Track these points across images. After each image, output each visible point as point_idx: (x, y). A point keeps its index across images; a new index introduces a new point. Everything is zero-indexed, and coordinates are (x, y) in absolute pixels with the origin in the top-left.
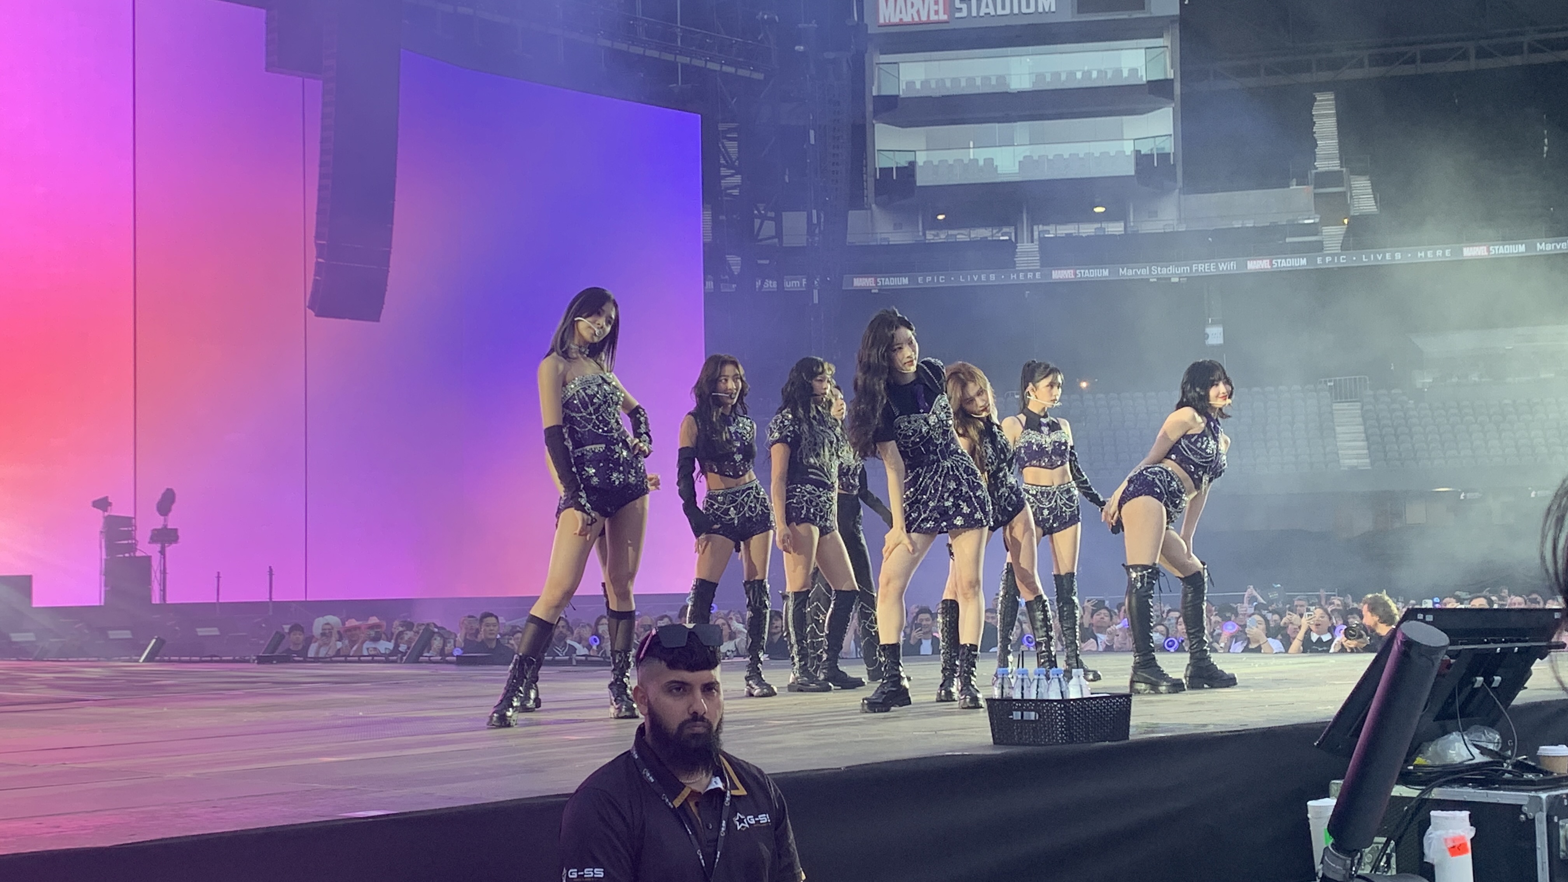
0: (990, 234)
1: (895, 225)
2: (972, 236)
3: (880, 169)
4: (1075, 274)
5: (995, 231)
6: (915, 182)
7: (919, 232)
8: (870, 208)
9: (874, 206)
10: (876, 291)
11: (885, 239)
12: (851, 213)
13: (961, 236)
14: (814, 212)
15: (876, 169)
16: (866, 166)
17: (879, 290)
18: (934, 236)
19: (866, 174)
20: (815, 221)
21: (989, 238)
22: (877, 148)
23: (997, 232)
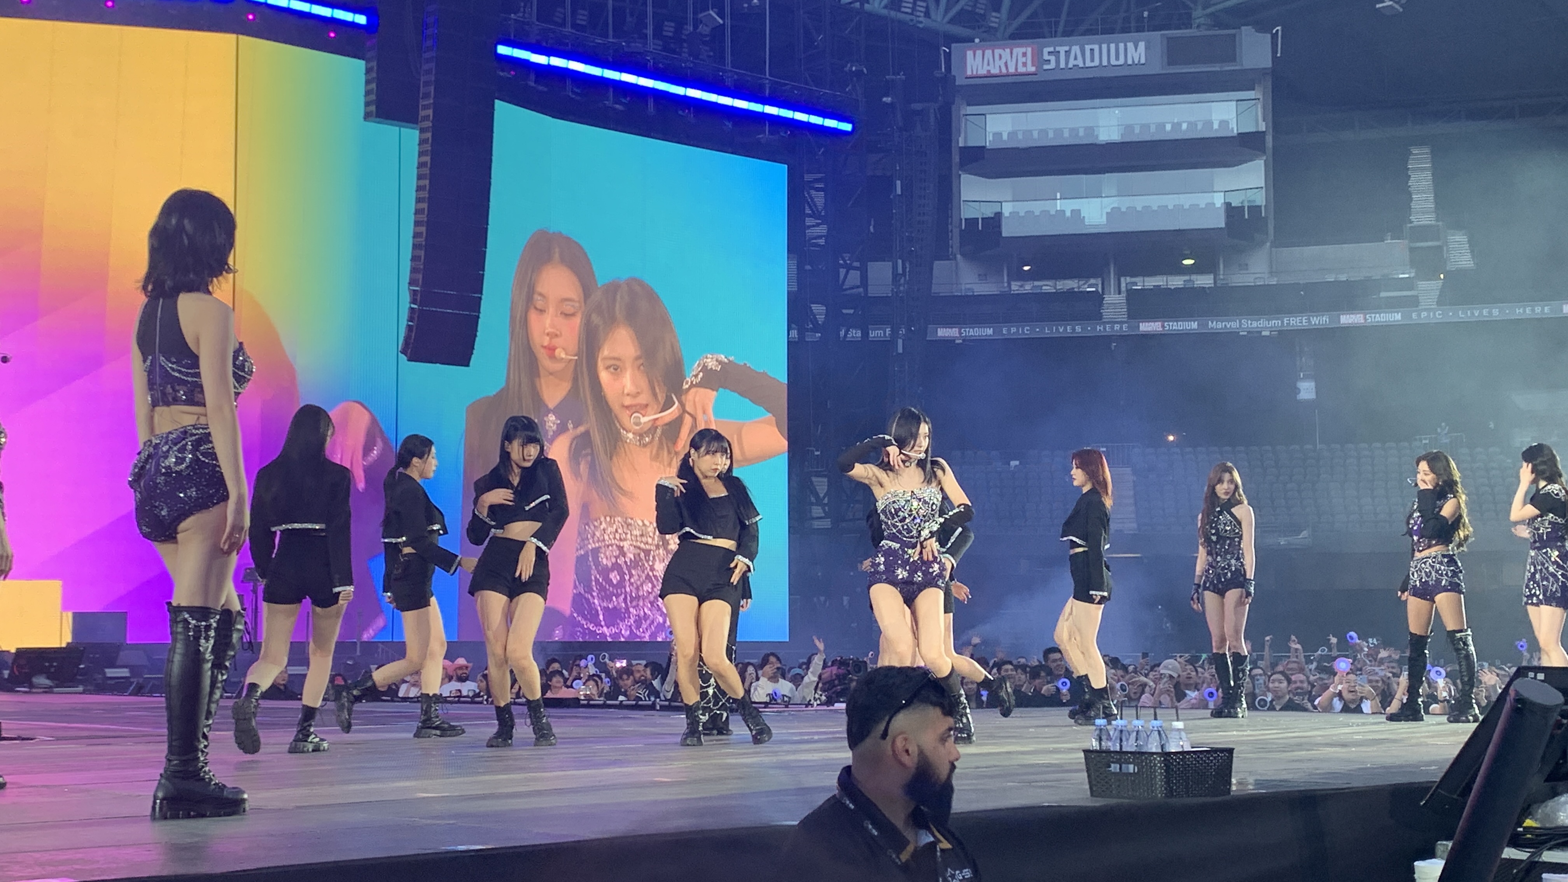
0: (1076, 285)
1: (979, 275)
2: (1058, 287)
3: (966, 219)
4: (1163, 326)
5: (1081, 283)
6: (1001, 234)
7: (1003, 282)
8: (955, 258)
9: (959, 256)
10: (961, 341)
11: (969, 289)
12: (937, 264)
13: (1047, 286)
14: (900, 262)
15: (961, 219)
16: (951, 217)
17: (964, 340)
18: (1021, 286)
19: (951, 224)
20: (900, 271)
21: (1076, 290)
22: (962, 199)
23: (1084, 284)
